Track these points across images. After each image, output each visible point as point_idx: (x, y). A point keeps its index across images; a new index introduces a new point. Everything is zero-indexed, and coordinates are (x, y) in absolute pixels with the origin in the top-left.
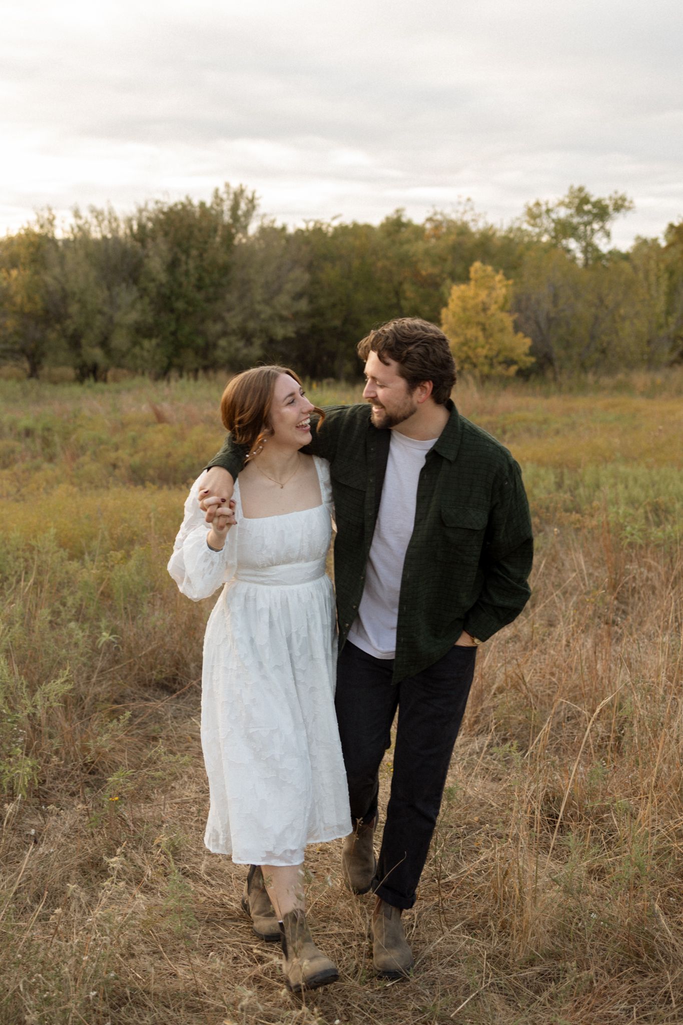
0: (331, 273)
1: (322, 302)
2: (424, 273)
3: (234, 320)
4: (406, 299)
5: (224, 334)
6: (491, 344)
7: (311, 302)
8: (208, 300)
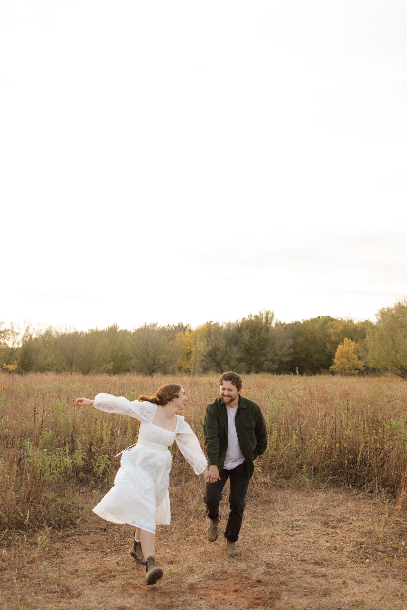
0: (301, 339)
1: (298, 349)
2: (333, 340)
3: (270, 356)
4: (327, 348)
5: (266, 360)
6: (350, 364)
7: (294, 349)
8: (260, 350)
